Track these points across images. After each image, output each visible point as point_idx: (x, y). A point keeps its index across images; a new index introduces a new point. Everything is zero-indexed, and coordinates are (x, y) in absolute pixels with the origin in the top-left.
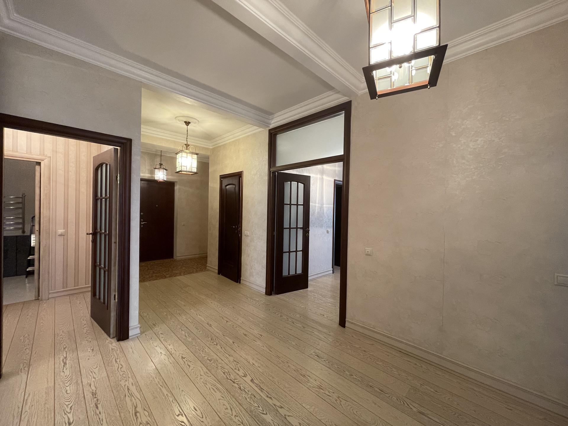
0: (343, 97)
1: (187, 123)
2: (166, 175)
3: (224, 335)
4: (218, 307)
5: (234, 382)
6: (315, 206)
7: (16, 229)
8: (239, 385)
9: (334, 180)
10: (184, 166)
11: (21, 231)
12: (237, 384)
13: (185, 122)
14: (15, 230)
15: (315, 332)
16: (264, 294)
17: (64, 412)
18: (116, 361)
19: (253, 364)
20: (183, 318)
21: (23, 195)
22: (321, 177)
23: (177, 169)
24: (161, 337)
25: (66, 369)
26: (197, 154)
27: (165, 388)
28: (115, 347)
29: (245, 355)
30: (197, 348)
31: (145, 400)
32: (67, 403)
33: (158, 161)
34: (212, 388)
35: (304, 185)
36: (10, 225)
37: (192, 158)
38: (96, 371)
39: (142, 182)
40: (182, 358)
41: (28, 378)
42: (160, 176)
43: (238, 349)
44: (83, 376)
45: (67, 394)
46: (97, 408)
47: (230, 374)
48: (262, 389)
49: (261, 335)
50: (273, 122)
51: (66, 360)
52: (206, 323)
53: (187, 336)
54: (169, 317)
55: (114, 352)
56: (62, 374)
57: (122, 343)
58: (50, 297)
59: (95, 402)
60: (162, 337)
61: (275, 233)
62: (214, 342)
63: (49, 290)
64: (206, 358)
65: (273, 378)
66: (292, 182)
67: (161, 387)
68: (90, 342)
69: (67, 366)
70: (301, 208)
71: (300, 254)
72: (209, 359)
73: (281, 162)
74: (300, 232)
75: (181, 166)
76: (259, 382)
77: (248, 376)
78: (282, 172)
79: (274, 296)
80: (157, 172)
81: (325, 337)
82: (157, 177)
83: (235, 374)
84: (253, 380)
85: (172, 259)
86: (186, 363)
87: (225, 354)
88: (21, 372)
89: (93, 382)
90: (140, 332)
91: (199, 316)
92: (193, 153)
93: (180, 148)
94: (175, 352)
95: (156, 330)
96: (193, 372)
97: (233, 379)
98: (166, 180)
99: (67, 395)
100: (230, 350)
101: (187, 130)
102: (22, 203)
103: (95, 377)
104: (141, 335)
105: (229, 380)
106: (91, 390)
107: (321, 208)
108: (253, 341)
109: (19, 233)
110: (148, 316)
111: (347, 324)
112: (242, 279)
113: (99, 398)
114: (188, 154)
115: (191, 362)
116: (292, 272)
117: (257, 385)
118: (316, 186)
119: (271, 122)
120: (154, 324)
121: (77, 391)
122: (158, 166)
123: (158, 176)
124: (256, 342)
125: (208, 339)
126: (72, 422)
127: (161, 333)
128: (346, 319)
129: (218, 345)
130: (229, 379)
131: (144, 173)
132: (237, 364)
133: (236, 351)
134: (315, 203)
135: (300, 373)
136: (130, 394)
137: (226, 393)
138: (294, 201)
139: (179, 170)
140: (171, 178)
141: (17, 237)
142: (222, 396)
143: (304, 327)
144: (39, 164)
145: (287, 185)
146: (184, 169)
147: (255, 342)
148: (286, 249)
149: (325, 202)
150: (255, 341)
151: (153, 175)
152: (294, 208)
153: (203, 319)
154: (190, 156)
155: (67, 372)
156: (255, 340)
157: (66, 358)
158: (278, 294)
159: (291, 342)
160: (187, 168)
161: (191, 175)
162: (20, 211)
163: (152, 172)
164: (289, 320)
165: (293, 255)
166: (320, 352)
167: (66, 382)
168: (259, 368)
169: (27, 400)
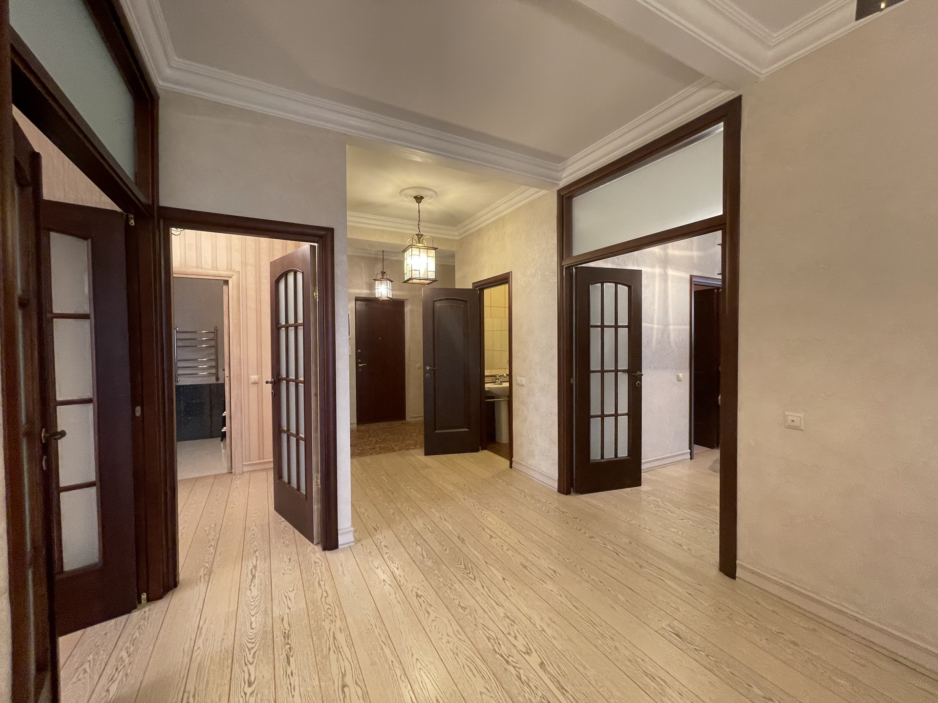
0: (721, 93)
1: (419, 199)
2: (391, 289)
3: (486, 563)
4: (476, 507)
5: (507, 662)
6: (652, 329)
7: (210, 374)
8: (518, 670)
9: (689, 277)
10: (415, 270)
11: (214, 378)
12: (514, 667)
13: (415, 197)
14: (209, 376)
15: (666, 581)
16: (556, 490)
17: (245, 662)
18: (320, 585)
19: (544, 630)
20: (419, 524)
21: (215, 329)
22: (662, 271)
23: (406, 275)
24: (384, 553)
25: (254, 586)
26: (435, 249)
27: (389, 648)
28: (319, 559)
29: (525, 608)
30: (441, 580)
31: (358, 664)
32: (250, 646)
33: (379, 268)
34: (468, 666)
35: (629, 287)
36: (203, 369)
37: (428, 256)
38: (292, 595)
39: (359, 303)
40: (417, 595)
41: (208, 591)
42: (383, 291)
43: (512, 594)
44: (276, 602)
45: (252, 628)
46: (289, 663)
47: (499, 644)
48: (563, 688)
49: (554, 571)
50: (564, 175)
51: (255, 572)
52: (456, 535)
53: (425, 556)
54: (397, 518)
55: (318, 568)
56: (248, 592)
57: (328, 553)
58: (244, 471)
59: (287, 652)
60: (386, 553)
61: (573, 381)
62: (470, 573)
63: (243, 462)
64: (457, 602)
65: (585, 668)
66: (605, 285)
67: (383, 645)
68: (288, 546)
69: (256, 581)
70: (623, 333)
71: (623, 421)
72: (462, 605)
73: (581, 247)
74: (623, 379)
75: (412, 270)
76: (556, 673)
77: (534, 654)
78: (584, 265)
79: (575, 496)
80: (378, 286)
81: (690, 594)
82: (378, 292)
83: (510, 646)
84: (545, 665)
85: (403, 421)
86: (423, 605)
87: (490, 600)
88: (200, 581)
89: (287, 615)
90: (353, 540)
91: (444, 521)
92: (428, 248)
93: (408, 242)
94: (406, 583)
95: (378, 538)
96: (435, 626)
97: (506, 655)
98: (391, 297)
99: (252, 631)
100: (498, 593)
101: (419, 211)
102: (214, 339)
103: (290, 605)
104: (356, 544)
105: (498, 656)
106: (282, 628)
107: (665, 331)
108: (541, 582)
109: (212, 380)
110: (366, 514)
111: (739, 572)
112: (515, 461)
113: (292, 645)
114: (421, 250)
115: (431, 605)
116: (609, 455)
117: (553, 678)
118: (652, 290)
119: (562, 175)
120: (374, 529)
121: (264, 628)
122: (380, 276)
123: (380, 291)
124: (546, 584)
125: (459, 566)
126: (254, 682)
127: (385, 544)
128: (738, 562)
129: (477, 580)
130: (498, 654)
131: (361, 288)
132: (512, 625)
133: (508, 596)
134: (652, 322)
135: (641, 669)
136: (336, 648)
137: (493, 681)
138: (609, 320)
139: (408, 278)
140: (400, 295)
141: (210, 385)
142: (487, 686)
143: (641, 566)
144: (226, 282)
145: (595, 290)
146: (416, 274)
147: (544, 584)
148: (595, 409)
149: (671, 321)
150: (544, 582)
151: (373, 292)
152: (609, 333)
153: (451, 528)
154: (423, 253)
155: (255, 592)
156: (545, 580)
157: (255, 567)
158: (582, 493)
159: (617, 595)
160: (419, 274)
161: (428, 284)
162: (213, 350)
163: (371, 287)
164: (609, 547)
165: (609, 422)
166: (683, 628)
167: (252, 608)
168: (554, 641)
169: (202, 628)
